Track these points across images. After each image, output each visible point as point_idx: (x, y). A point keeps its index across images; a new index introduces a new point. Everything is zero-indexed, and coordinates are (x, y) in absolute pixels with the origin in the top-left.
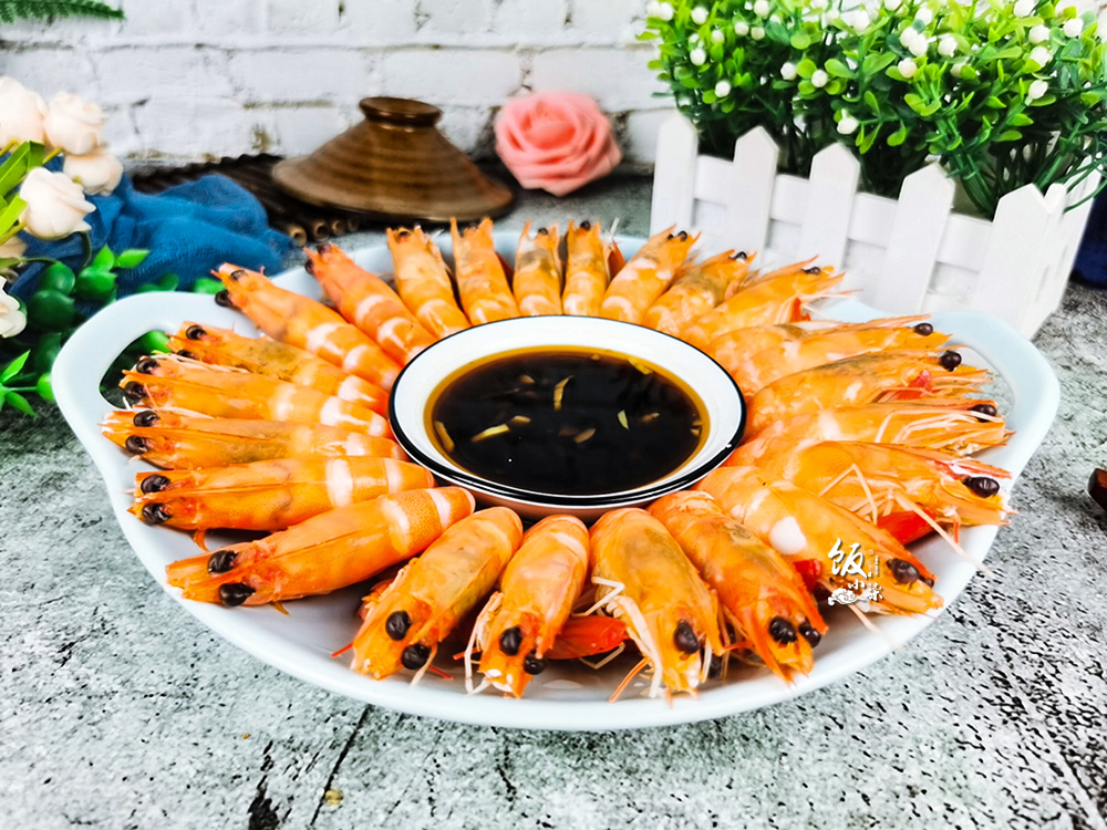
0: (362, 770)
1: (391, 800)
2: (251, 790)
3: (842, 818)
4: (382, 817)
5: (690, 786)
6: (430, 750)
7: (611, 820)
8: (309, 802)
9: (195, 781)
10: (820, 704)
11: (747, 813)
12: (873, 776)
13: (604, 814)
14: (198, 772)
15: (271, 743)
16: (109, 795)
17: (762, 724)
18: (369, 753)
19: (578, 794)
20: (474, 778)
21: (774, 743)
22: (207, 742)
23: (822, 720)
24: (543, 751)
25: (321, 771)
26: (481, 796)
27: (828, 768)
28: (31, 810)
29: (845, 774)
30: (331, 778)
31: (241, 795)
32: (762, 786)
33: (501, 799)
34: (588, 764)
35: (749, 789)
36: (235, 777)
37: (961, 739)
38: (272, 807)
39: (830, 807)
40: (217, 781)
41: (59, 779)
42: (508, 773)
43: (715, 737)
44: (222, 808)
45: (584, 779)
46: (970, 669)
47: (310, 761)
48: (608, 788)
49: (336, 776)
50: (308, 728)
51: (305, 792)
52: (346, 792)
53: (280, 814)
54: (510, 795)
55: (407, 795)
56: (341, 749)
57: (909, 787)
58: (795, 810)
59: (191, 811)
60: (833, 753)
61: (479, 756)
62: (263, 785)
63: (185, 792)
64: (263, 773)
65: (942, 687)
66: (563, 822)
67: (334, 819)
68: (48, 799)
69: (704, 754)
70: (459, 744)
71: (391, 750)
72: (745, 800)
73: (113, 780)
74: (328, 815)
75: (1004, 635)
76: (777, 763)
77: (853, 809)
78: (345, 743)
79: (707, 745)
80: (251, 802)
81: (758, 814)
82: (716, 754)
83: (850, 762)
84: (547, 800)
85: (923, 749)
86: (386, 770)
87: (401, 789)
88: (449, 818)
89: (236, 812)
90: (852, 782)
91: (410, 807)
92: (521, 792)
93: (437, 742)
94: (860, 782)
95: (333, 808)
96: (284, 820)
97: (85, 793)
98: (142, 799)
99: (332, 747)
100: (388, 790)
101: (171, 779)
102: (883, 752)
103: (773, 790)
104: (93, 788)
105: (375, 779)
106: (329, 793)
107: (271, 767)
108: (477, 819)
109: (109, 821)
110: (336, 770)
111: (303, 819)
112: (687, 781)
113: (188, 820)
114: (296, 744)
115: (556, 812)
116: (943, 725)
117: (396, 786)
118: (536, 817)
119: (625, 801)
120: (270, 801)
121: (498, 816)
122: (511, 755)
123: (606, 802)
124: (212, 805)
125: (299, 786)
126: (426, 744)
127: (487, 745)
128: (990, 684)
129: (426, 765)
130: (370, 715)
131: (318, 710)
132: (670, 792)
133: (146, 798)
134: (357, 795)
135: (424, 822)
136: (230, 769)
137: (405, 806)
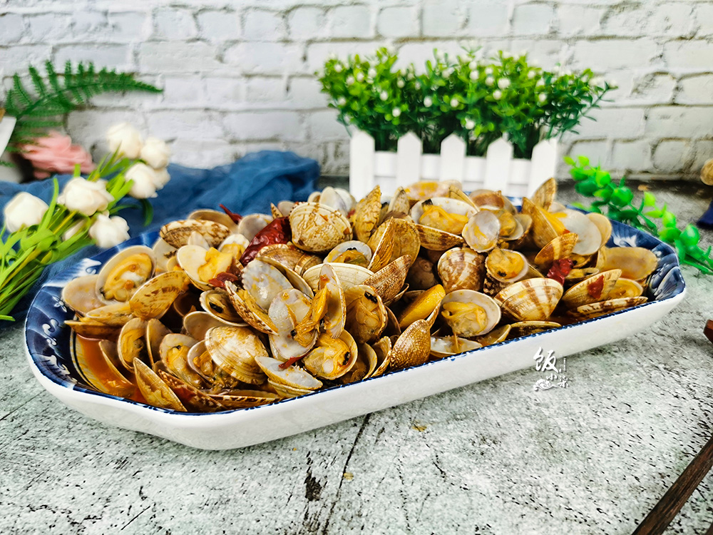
0: (361, 464)
1: (379, 477)
2: (304, 473)
3: (625, 487)
4: (376, 485)
5: (540, 472)
6: (395, 455)
7: (500, 487)
8: (335, 478)
9: (273, 469)
10: (605, 435)
11: (573, 485)
12: (639, 468)
13: (496, 484)
14: (273, 465)
15: (309, 452)
16: (228, 477)
17: (575, 444)
18: (363, 456)
19: (479, 475)
20: (421, 467)
21: (583, 453)
22: (275, 452)
23: (607, 443)
24: (457, 456)
25: (339, 464)
26: (427, 475)
27: (615, 465)
28: (188, 484)
29: (624, 467)
30: (345, 468)
31: (299, 476)
32: (579, 472)
33: (438, 477)
34: (483, 461)
35: (573, 474)
36: (294, 468)
37: (685, 451)
38: (317, 481)
39: (619, 483)
40: (285, 469)
41: (200, 470)
42: (439, 465)
43: (550, 450)
44: (290, 482)
45: (481, 469)
46: (685, 420)
47: (332, 460)
48: (496, 473)
49: (347, 467)
50: (328, 446)
51: (333, 474)
52: (354, 474)
53: (322, 484)
54: (443, 475)
55: (387, 475)
56: (348, 455)
57: (660, 474)
58: (599, 483)
59: (274, 483)
60: (616, 458)
61: (422, 458)
62: (310, 471)
63: (268, 475)
64: (308, 466)
65: (671, 428)
66: (474, 487)
67: (351, 486)
68: (196, 479)
69: (545, 458)
70: (410, 452)
71: (374, 455)
72: (571, 479)
73: (228, 470)
74: (347, 484)
75: (702, 404)
76: (586, 462)
77: (631, 483)
78: (349, 453)
79: (546, 453)
80: (305, 479)
81: (580, 485)
82: (552, 458)
83: (626, 461)
84: (463, 478)
85: (665, 456)
86: (373, 464)
87: (383, 472)
88: (412, 485)
89: (298, 483)
90: (628, 471)
91: (391, 480)
92: (448, 474)
93: (398, 451)
94: (633, 471)
95: (349, 481)
96: (324, 487)
97: (215, 476)
98: (247, 478)
99: (343, 454)
100: (377, 473)
101: (260, 469)
102: (643, 457)
103: (586, 474)
104: (219, 474)
105: (369, 468)
106: (345, 474)
107: (312, 463)
108: (427, 485)
109: (231, 488)
110: (347, 464)
111: (334, 486)
112: (538, 470)
113: (273, 487)
114: (323, 452)
115: (470, 483)
116: (674, 445)
117: (380, 471)
118: (459, 485)
119: (506, 478)
120: (315, 478)
121: (438, 484)
122: (439, 457)
123: (496, 479)
124: (284, 480)
125: (329, 471)
126: (393, 452)
127: (425, 453)
128: (697, 426)
129: (394, 462)
130: (359, 440)
131: (331, 438)
132: (529, 475)
133: (248, 478)
134: (361, 475)
135: (399, 486)
136: (290, 464)
137: (388, 480)
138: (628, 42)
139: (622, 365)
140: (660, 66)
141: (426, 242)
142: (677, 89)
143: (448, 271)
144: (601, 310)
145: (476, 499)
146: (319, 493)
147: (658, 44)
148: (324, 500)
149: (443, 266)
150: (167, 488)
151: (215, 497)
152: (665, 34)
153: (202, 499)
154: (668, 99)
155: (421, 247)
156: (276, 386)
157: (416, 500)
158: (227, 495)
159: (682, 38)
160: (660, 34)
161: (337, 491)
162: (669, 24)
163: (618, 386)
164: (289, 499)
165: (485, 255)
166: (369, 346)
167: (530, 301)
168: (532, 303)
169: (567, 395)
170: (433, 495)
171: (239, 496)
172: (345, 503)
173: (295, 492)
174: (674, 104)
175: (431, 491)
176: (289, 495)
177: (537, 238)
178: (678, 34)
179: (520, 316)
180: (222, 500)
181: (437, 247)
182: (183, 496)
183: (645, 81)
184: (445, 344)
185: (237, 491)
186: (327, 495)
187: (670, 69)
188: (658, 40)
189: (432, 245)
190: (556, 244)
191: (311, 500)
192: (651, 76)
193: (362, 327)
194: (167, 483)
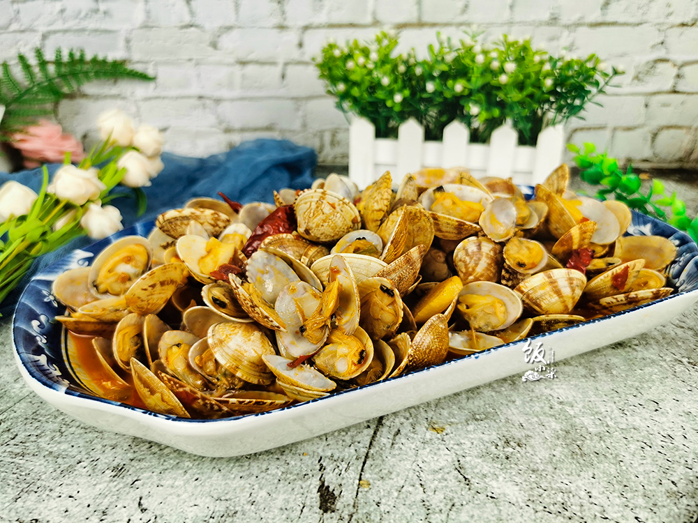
0: (377, 470)
1: (398, 485)
2: (316, 481)
3: (663, 493)
4: (396, 494)
5: (571, 477)
6: (414, 460)
7: (529, 495)
8: (351, 487)
9: (283, 477)
10: (635, 436)
11: (607, 491)
12: (675, 472)
13: (525, 492)
14: (283, 473)
15: (321, 458)
16: (235, 486)
17: (604, 446)
18: (379, 462)
19: (506, 482)
20: (443, 474)
21: (614, 455)
22: (284, 457)
23: (638, 444)
24: (480, 460)
25: (354, 471)
26: (450, 482)
27: (648, 468)
28: (191, 494)
29: (659, 471)
30: (361, 475)
31: (311, 484)
32: (612, 477)
33: (462, 485)
34: (508, 467)
35: (605, 479)
36: (305, 475)
38: (331, 490)
39: (655, 488)
40: (295, 477)
41: (203, 478)
42: (462, 471)
43: (579, 453)
44: (302, 491)
45: (508, 475)
47: (346, 466)
48: (523, 479)
49: (363, 473)
50: (340, 450)
51: (348, 481)
52: (371, 481)
53: (336, 493)
54: (467, 482)
55: (407, 483)
56: (363, 460)
58: (635, 489)
59: (284, 493)
60: (649, 460)
61: (443, 463)
62: (322, 479)
63: (278, 483)
64: (321, 473)
66: (502, 496)
67: (368, 495)
68: (199, 489)
69: (575, 461)
70: (429, 457)
71: (391, 461)
72: (605, 484)
73: (234, 478)
74: (364, 493)
76: (618, 466)
77: (668, 488)
78: (364, 457)
79: (575, 457)
80: (318, 487)
81: (614, 491)
82: (582, 461)
83: (660, 464)
84: (489, 485)
86: (391, 470)
87: (402, 479)
88: (434, 494)
89: (311, 493)
90: (664, 475)
91: (411, 489)
92: (472, 481)
93: (416, 456)
94: (669, 475)
95: (366, 489)
96: (339, 496)
97: (220, 485)
98: (254, 487)
99: (357, 459)
100: (395, 480)
101: (268, 477)
102: (678, 459)
103: (619, 479)
104: (224, 482)
105: (386, 475)
106: (361, 482)
107: (324, 469)
108: (451, 494)
109: (238, 499)
110: (362, 470)
111: (350, 496)
112: (568, 475)
113: (283, 497)
114: (335, 458)
115: (497, 491)
117: (399, 478)
118: (485, 493)
119: (535, 485)
120: (328, 487)
121: (463, 493)
122: (461, 462)
123: (524, 486)
124: (296, 489)
125: (343, 479)
126: (411, 457)
127: (446, 457)
129: (414, 467)
130: (374, 443)
131: (343, 441)
132: (560, 481)
133: (256, 487)
134: (378, 483)
135: (421, 496)
136: (301, 471)
137: (408, 488)
138: (629, 28)
139: (644, 359)
140: (661, 53)
141: (440, 230)
142: (678, 76)
143: (464, 262)
144: (625, 302)
145: (505, 509)
146: (334, 503)
147: (659, 30)
148: (340, 511)
149: (459, 256)
150: (168, 499)
151: (221, 509)
152: (667, 21)
153: (206, 511)
154: (668, 86)
155: (435, 236)
156: (285, 387)
157: (441, 511)
158: (234, 507)
159: (683, 25)
160: (661, 20)
161: (353, 501)
162: (670, 10)
163: (643, 382)
164: (302, 511)
165: (502, 244)
166: (384, 343)
167: (552, 293)
168: (555, 295)
169: (591, 393)
170: (458, 505)
171: (248, 507)
172: (363, 514)
173: (308, 503)
174: (675, 92)
175: (455, 500)
176: (302, 506)
177: (553, 226)
178: (679, 21)
179: (542, 309)
180: (228, 512)
181: (452, 236)
182: (186, 508)
183: (646, 69)
184: (462, 339)
185: (245, 503)
186: (342, 506)
187: (671, 56)
188: (659, 27)
189: (446, 234)
190: (575, 232)
191: (325, 511)
192: (652, 64)
193: (376, 322)
194: (168, 493)
